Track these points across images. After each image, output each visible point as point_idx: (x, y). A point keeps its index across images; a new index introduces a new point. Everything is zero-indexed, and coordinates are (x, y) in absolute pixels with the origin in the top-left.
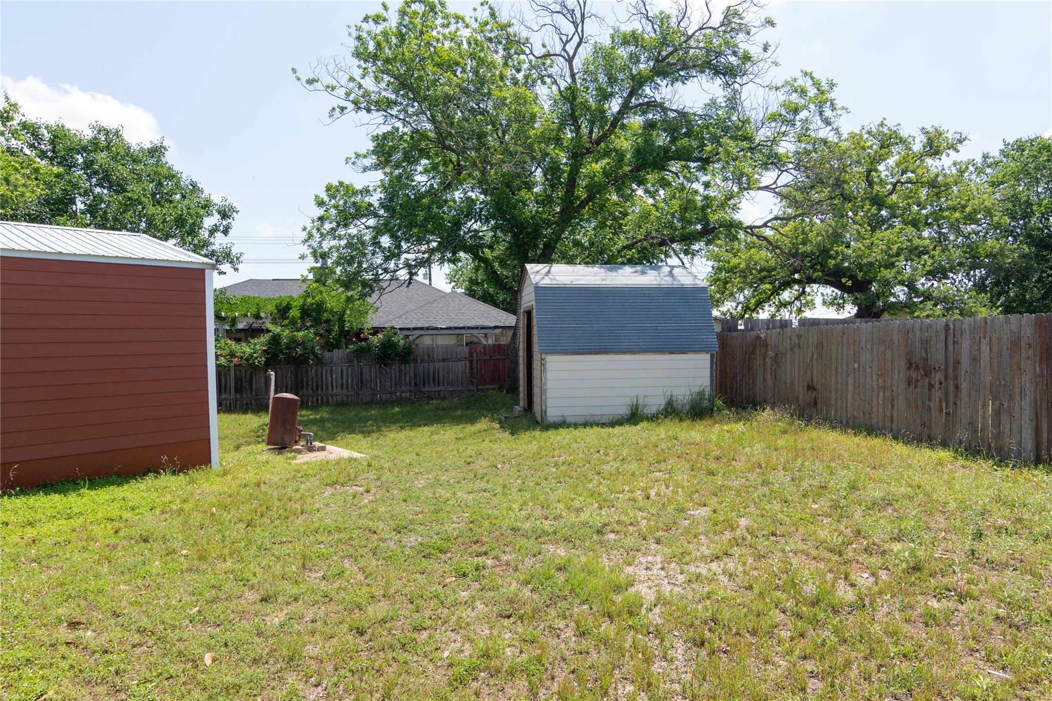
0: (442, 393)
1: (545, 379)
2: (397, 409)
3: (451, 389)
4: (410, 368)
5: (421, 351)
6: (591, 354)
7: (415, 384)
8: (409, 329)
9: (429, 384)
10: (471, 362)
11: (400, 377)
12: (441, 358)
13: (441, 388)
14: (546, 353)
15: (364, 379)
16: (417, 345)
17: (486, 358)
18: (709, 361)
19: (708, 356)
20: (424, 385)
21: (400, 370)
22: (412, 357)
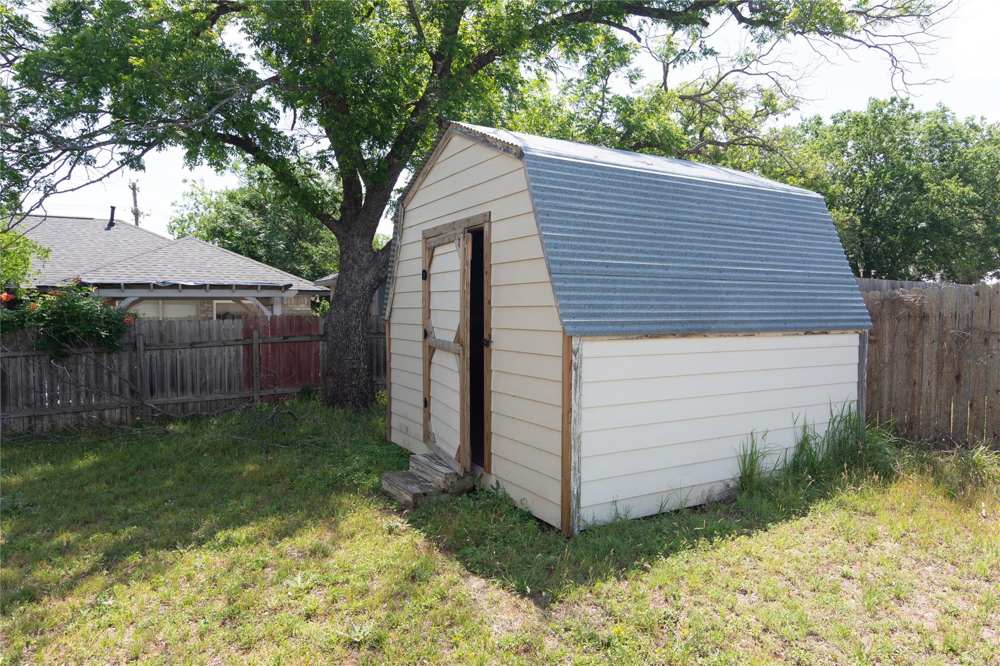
0: (190, 406)
1: (580, 407)
2: (91, 459)
3: (208, 398)
4: (121, 363)
5: (144, 329)
6: (674, 334)
7: (132, 392)
8: (116, 286)
9: (163, 389)
10: (248, 348)
11: (98, 378)
12: (187, 340)
13: (189, 396)
14: (583, 335)
15: (12, 385)
16: (135, 316)
17: (276, 339)
18: (856, 350)
19: (852, 340)
20: (152, 391)
21: (98, 367)
22: (126, 339)
